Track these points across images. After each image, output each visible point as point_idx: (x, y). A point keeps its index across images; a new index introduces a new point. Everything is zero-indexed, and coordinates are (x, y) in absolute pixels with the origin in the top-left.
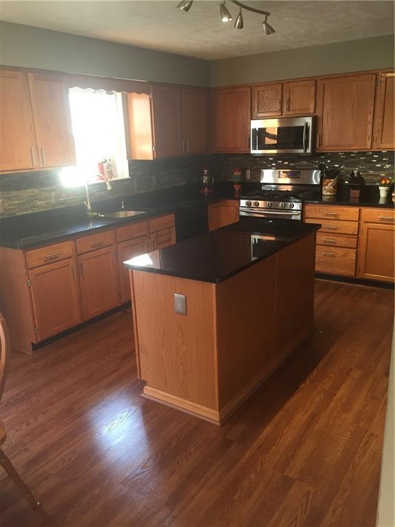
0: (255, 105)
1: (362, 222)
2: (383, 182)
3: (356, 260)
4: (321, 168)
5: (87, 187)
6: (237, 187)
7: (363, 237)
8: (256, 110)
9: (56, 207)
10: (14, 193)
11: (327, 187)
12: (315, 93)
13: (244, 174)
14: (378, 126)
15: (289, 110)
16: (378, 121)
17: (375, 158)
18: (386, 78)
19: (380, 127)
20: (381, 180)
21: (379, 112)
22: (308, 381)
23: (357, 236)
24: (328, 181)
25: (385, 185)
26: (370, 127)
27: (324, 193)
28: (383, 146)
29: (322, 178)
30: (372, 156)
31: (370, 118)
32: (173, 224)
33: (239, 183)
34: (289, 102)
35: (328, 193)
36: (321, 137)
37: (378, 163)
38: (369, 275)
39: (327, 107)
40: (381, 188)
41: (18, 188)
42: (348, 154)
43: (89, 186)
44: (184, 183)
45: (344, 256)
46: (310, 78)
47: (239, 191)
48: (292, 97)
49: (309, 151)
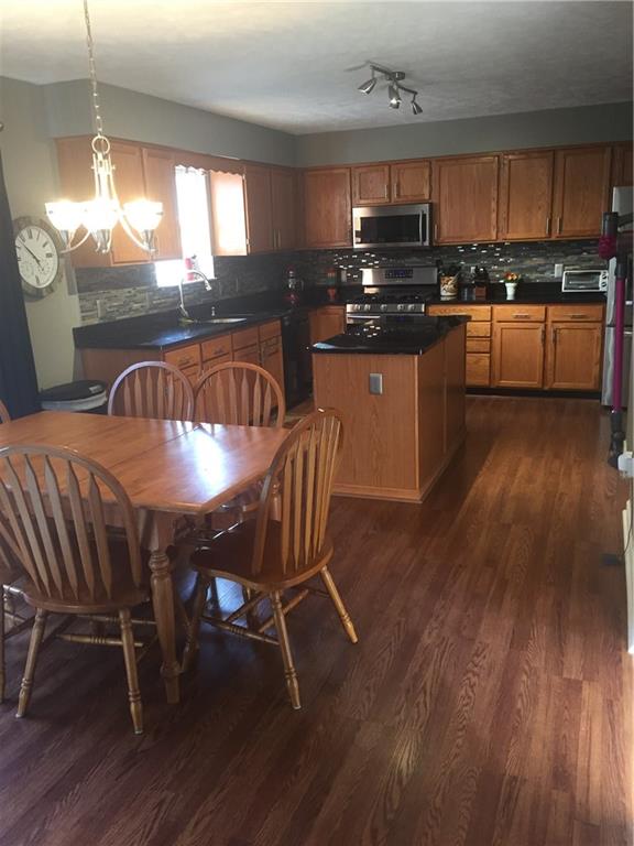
0: (356, 189)
1: (494, 322)
2: (510, 278)
3: (490, 366)
4: (438, 263)
5: (180, 288)
6: (332, 292)
7: (497, 340)
8: (358, 196)
9: (151, 312)
10: (114, 292)
11: (446, 286)
12: (430, 176)
13: (339, 275)
14: (503, 215)
15: (398, 195)
16: (503, 208)
17: (498, 252)
18: (510, 161)
19: (505, 215)
20: (508, 275)
21: (503, 199)
22: (484, 469)
23: (490, 338)
24: (447, 278)
25: (512, 281)
26: (494, 215)
27: (443, 293)
28: (509, 236)
29: (439, 276)
30: (494, 249)
31: (494, 205)
32: (279, 333)
33: (333, 287)
34: (398, 186)
35: (449, 294)
36: (439, 228)
37: (500, 257)
38: (504, 383)
39: (445, 192)
40: (507, 285)
41: (117, 287)
42: (467, 247)
43: (183, 286)
44: (265, 288)
45: (476, 362)
46: (424, 160)
47: (335, 296)
48: (402, 181)
49: (427, 243)
